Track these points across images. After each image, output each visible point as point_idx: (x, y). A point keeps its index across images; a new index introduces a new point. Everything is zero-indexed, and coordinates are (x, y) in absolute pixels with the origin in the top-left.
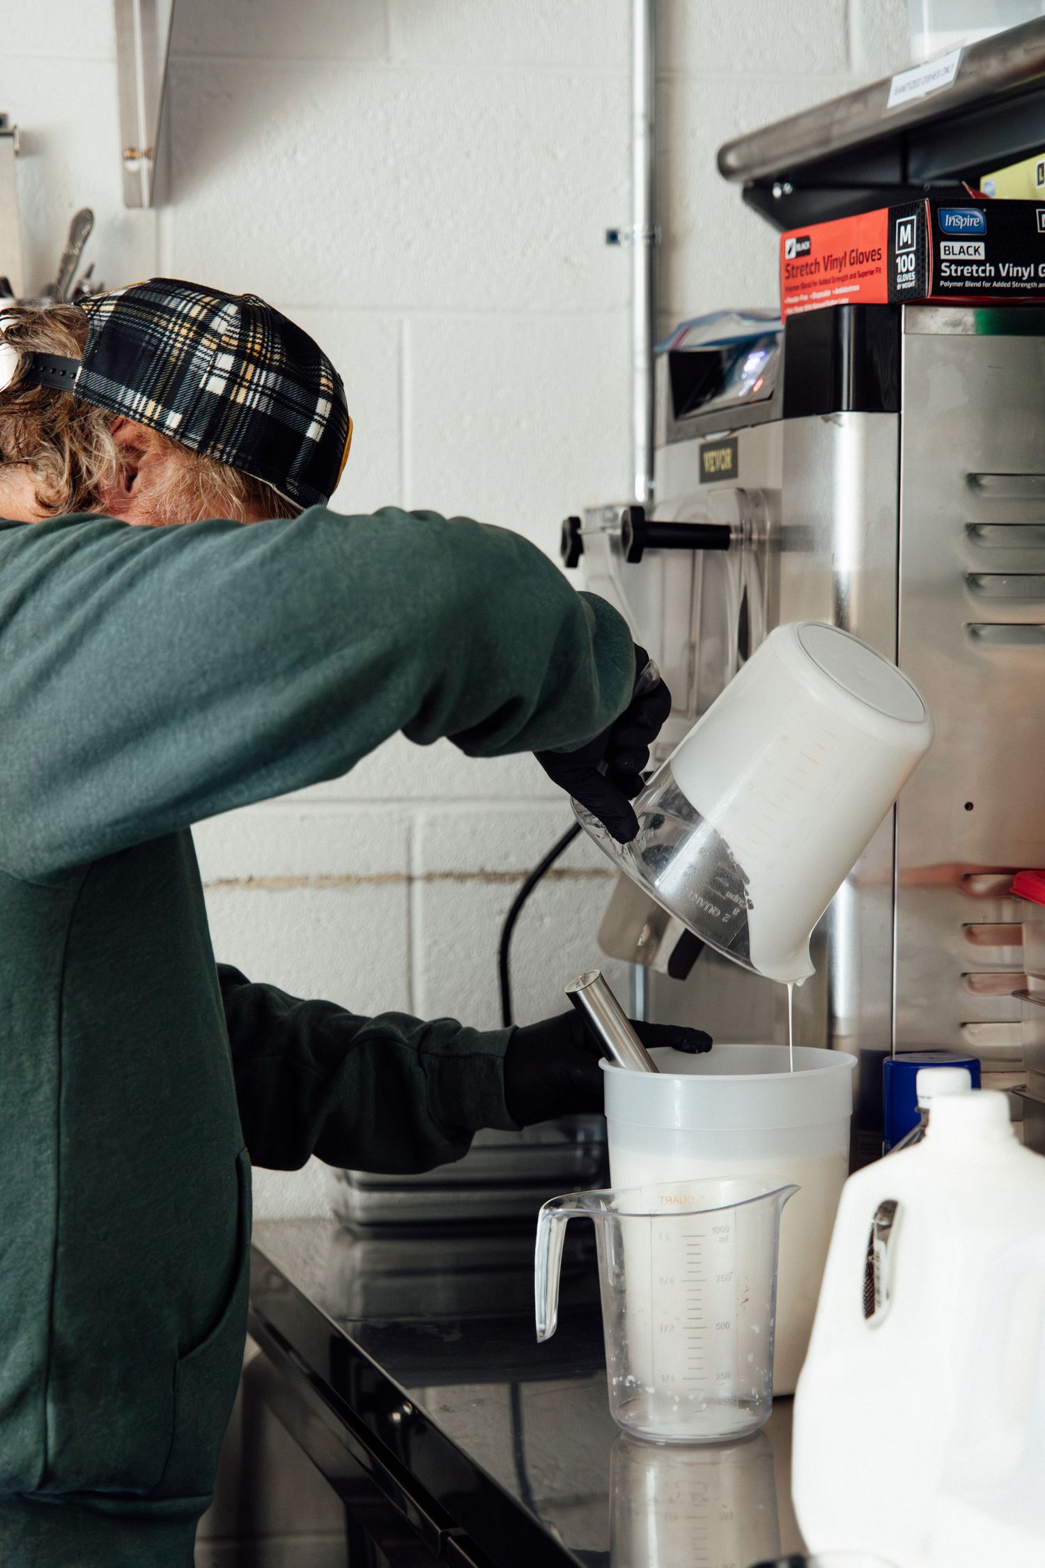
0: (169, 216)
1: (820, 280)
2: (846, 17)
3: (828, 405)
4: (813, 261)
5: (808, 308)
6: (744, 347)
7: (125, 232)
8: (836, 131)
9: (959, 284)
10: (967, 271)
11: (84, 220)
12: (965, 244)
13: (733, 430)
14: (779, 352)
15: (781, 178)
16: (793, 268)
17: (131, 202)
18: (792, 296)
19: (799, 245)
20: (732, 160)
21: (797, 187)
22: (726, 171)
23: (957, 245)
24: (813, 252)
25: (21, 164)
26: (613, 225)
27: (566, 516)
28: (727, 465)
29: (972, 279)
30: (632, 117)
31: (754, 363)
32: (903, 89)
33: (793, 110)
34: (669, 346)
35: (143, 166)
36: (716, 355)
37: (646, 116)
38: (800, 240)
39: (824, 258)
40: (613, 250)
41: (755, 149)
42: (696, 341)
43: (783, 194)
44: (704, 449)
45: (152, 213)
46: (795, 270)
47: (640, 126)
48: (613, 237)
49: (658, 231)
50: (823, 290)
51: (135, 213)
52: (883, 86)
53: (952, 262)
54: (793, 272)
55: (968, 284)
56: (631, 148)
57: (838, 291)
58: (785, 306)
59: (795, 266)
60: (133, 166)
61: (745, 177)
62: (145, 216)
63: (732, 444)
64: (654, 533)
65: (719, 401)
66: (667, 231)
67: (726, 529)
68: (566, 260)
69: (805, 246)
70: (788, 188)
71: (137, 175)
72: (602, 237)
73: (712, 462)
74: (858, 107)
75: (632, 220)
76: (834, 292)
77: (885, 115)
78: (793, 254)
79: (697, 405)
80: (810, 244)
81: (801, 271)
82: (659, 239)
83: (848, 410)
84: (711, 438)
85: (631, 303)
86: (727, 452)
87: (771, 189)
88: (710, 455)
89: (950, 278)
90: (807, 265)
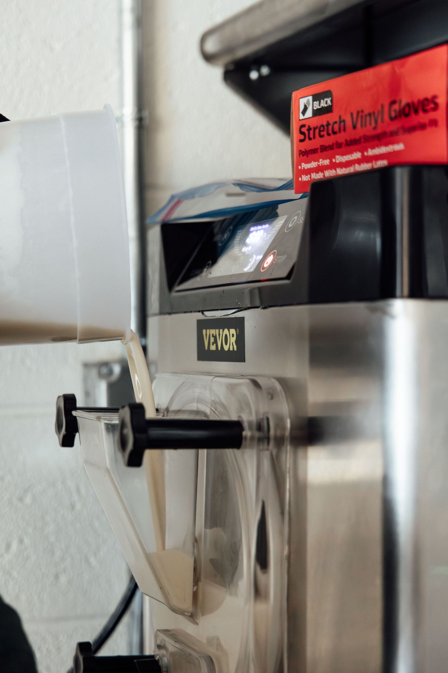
1: (346, 140)
4: (337, 119)
5: (329, 173)
13: (239, 309)
15: (260, 59)
16: (309, 129)
18: (307, 162)
19: (316, 103)
21: (274, 70)
22: (208, 58)
24: (335, 109)
28: (231, 345)
30: (120, 11)
34: (160, 218)
38: (317, 97)
39: (352, 114)
42: (187, 213)
43: (261, 77)
44: (202, 325)
46: (312, 132)
47: (128, 19)
49: (146, 114)
50: (351, 153)
54: (309, 134)
56: (120, 41)
57: (371, 152)
58: (298, 173)
59: (312, 127)
61: (226, 59)
63: (237, 324)
64: (155, 432)
66: (152, 116)
67: (238, 425)
69: (325, 103)
70: (265, 70)
73: (212, 340)
75: (122, 105)
76: (366, 154)
78: (309, 113)
80: (332, 101)
81: (320, 131)
82: (146, 122)
83: (402, 297)
84: (209, 314)
86: (231, 333)
87: (248, 72)
88: (209, 332)
90: (328, 124)
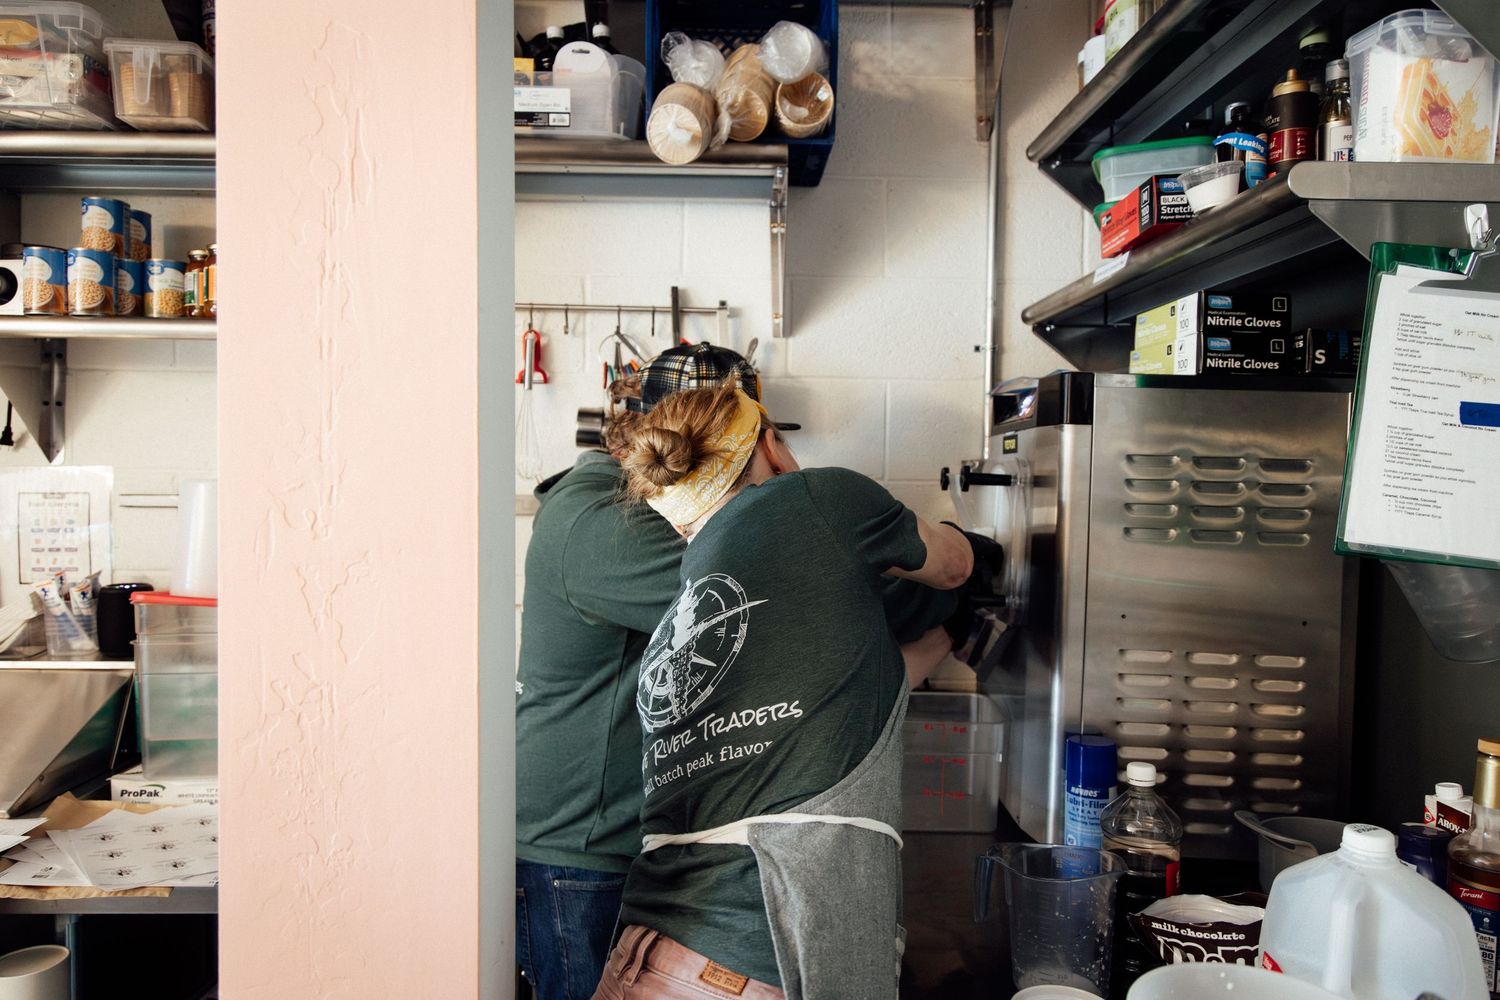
0: (791, 340)
2: (1082, 257)
3: (1059, 421)
6: (1025, 393)
7: (771, 348)
8: (1071, 297)
9: (1172, 217)
10: (1176, 210)
11: (755, 342)
12: (1175, 197)
13: (1016, 431)
14: (1036, 394)
15: (1050, 321)
17: (776, 335)
20: (1028, 315)
21: (1056, 326)
22: (1025, 320)
23: (1170, 197)
25: (730, 321)
26: (977, 344)
27: (942, 467)
29: (1180, 214)
30: (986, 299)
31: (1028, 401)
32: (1101, 274)
33: (1052, 292)
34: (997, 393)
35: (780, 321)
36: (1014, 398)
37: (993, 298)
40: (978, 354)
41: (1036, 309)
42: (1005, 391)
43: (1051, 330)
44: (1005, 439)
45: (784, 340)
47: (990, 302)
48: (977, 349)
51: (777, 340)
52: (1092, 275)
53: (1168, 206)
55: (1177, 217)
56: (986, 312)
60: (777, 321)
61: (1033, 322)
62: (781, 341)
63: (1015, 437)
65: (1014, 418)
66: (1000, 346)
68: (957, 358)
70: (1053, 327)
71: (778, 325)
72: (973, 348)
73: (1007, 445)
74: (1080, 285)
75: (985, 342)
77: (1091, 287)
79: (1003, 420)
82: (997, 349)
83: (1067, 424)
85: (984, 377)
86: (1013, 441)
87: (1046, 327)
88: (1007, 442)
89: (1167, 214)
